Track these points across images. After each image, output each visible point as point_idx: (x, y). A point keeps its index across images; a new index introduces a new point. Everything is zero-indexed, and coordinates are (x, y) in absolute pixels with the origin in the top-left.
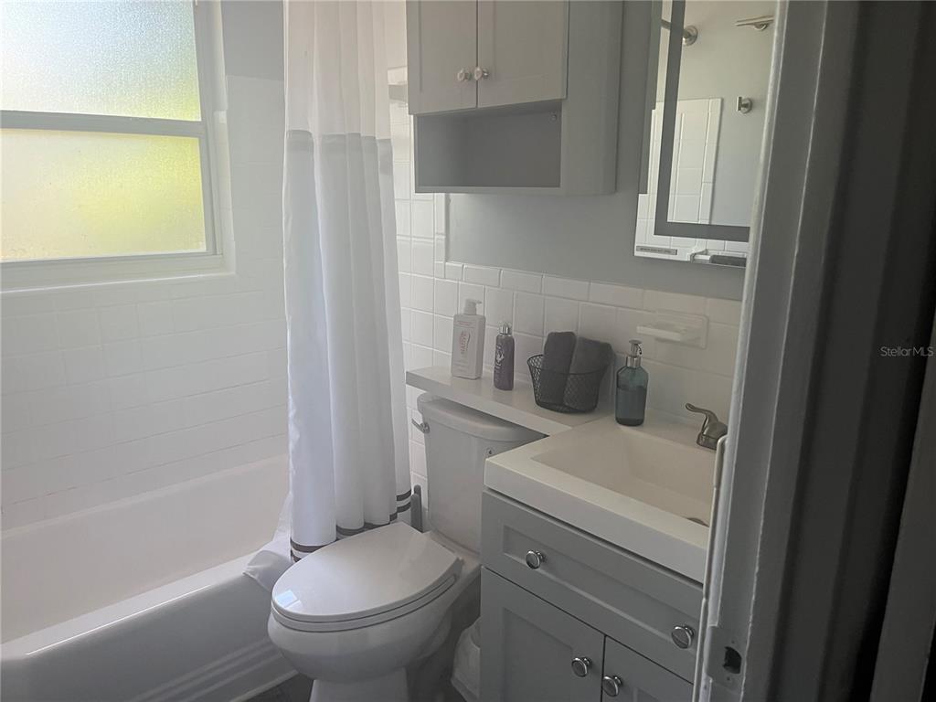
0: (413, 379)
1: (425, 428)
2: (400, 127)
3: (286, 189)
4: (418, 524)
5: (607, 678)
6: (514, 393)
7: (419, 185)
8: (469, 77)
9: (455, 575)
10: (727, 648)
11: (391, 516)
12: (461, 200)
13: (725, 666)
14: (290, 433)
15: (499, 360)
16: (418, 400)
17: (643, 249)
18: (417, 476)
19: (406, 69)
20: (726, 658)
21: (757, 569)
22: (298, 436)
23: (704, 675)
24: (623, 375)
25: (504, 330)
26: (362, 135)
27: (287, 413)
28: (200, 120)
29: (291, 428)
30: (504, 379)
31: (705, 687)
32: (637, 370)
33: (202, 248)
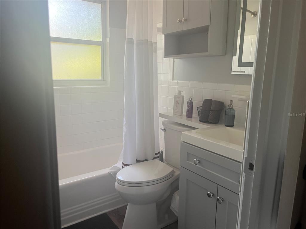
0: (161, 115)
1: (164, 130)
2: (160, 41)
3: (126, 55)
4: (162, 160)
5: (218, 198)
6: (193, 119)
7: (165, 55)
8: (181, 21)
9: (172, 174)
10: (250, 163)
11: (153, 158)
12: (178, 61)
13: (249, 169)
14: (124, 129)
15: (188, 108)
16: (162, 122)
17: (234, 72)
18: (162, 148)
19: (162, 23)
20: (249, 167)
21: (258, 135)
22: (126, 130)
23: (243, 173)
24: (227, 111)
25: (190, 99)
26: (148, 40)
27: (123, 123)
28: (101, 41)
29: (124, 128)
30: (190, 115)
31: (243, 177)
32: (231, 109)
33: (100, 78)
